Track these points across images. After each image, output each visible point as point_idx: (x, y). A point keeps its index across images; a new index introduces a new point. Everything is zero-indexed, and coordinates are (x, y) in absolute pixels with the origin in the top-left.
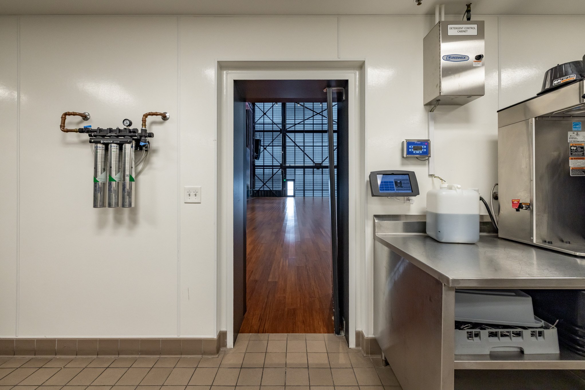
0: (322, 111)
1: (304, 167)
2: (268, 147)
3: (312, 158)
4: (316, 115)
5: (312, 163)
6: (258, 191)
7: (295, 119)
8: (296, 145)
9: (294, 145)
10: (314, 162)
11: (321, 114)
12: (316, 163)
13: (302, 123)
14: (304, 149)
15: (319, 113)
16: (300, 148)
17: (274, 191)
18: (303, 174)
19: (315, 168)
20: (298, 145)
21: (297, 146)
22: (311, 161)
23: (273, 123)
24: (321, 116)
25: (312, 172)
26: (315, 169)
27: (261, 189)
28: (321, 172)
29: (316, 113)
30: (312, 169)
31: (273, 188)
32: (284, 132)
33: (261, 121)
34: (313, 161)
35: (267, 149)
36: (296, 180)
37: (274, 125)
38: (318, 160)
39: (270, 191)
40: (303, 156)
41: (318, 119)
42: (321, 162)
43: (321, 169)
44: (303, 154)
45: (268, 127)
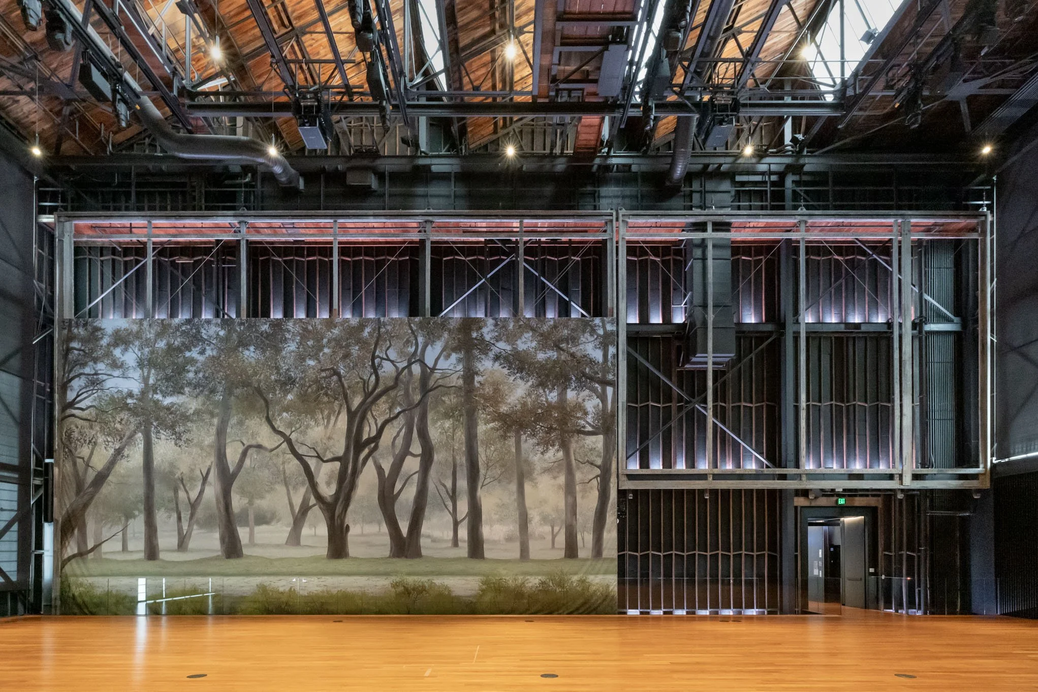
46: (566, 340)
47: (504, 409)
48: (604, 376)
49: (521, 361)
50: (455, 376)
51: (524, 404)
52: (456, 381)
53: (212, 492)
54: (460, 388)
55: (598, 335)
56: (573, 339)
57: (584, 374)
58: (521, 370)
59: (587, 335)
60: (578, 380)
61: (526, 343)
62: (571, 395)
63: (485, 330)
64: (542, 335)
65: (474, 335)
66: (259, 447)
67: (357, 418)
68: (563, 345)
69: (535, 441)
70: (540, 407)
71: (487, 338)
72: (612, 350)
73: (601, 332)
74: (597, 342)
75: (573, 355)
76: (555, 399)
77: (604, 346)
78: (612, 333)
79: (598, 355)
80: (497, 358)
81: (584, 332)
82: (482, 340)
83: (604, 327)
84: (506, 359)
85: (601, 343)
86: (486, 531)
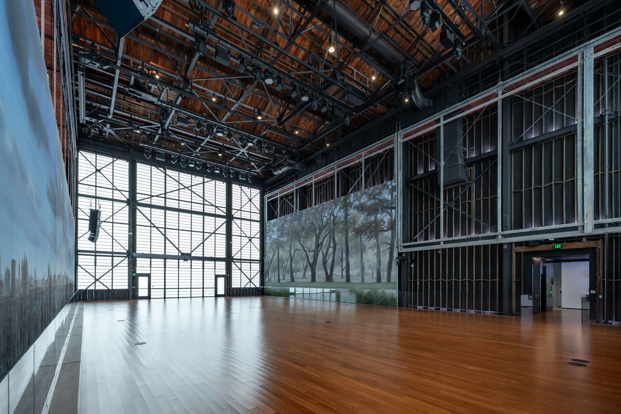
0: (192, 186)
1: (165, 257)
3: (177, 246)
4: (183, 189)
5: (177, 251)
6: (84, 292)
8: (152, 226)
10: (179, 251)
11: (190, 188)
12: (182, 252)
13: (163, 196)
14: (165, 232)
15: (187, 188)
16: (159, 230)
18: (163, 266)
19: (182, 259)
20: (157, 226)
21: (155, 227)
22: (175, 249)
23: (114, 188)
24: (190, 192)
25: (177, 264)
26: (182, 261)
28: (190, 264)
29: (184, 186)
30: (177, 261)
34: (178, 249)
36: (152, 275)
38: (186, 250)
40: (163, 242)
41: (185, 194)
42: (189, 252)
43: (189, 261)
44: (163, 239)
46: (377, 194)
47: (357, 226)
48: (391, 205)
49: (362, 207)
50: (342, 218)
51: (363, 223)
52: (343, 219)
53: (289, 263)
54: (344, 221)
55: (390, 189)
56: (380, 193)
57: (384, 207)
58: (362, 210)
59: (385, 190)
60: (382, 209)
61: (364, 200)
62: (379, 216)
63: (351, 199)
64: (369, 195)
65: (348, 201)
66: (297, 249)
67: (318, 237)
68: (376, 197)
69: (366, 237)
70: (368, 223)
71: (352, 201)
72: (395, 193)
73: (390, 187)
74: (389, 192)
75: (380, 200)
76: (373, 219)
77: (392, 193)
78: (395, 186)
79: (389, 197)
80: (354, 208)
81: (384, 189)
82: (350, 203)
83: (392, 184)
84: (357, 207)
85: (390, 192)
86: (351, 272)
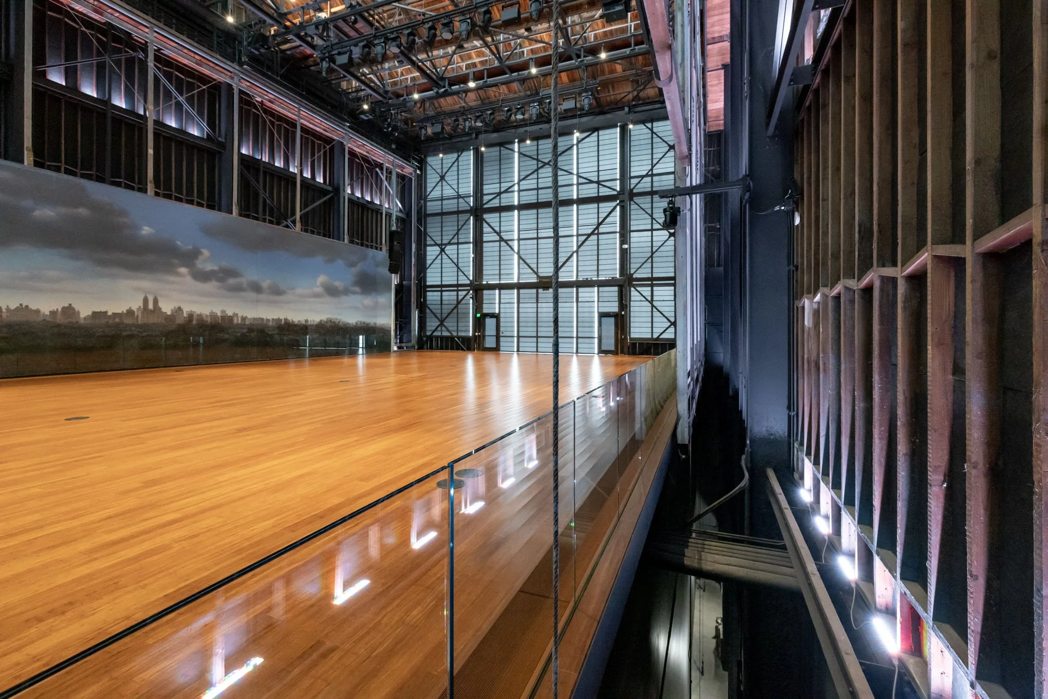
1: (519, 287)
2: (448, 247)
3: (535, 268)
5: (535, 276)
6: (431, 338)
7: (500, 183)
8: (501, 239)
9: (497, 238)
10: (538, 275)
12: (541, 276)
13: (514, 188)
14: (518, 245)
16: (508, 245)
17: (459, 338)
18: (516, 300)
19: (540, 288)
20: (505, 238)
21: (504, 240)
22: (532, 272)
23: (459, 197)
25: (535, 296)
26: (540, 291)
27: (436, 334)
30: (534, 291)
31: (458, 331)
32: (479, 212)
33: (436, 194)
34: (536, 273)
35: (446, 252)
36: (501, 315)
37: (461, 200)
38: (547, 270)
39: (452, 338)
40: (515, 262)
42: (551, 274)
44: (515, 257)
45: (450, 205)
